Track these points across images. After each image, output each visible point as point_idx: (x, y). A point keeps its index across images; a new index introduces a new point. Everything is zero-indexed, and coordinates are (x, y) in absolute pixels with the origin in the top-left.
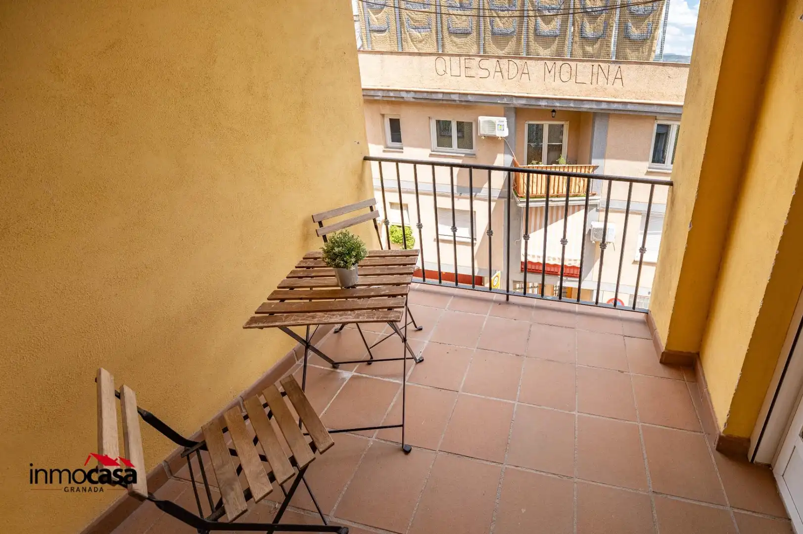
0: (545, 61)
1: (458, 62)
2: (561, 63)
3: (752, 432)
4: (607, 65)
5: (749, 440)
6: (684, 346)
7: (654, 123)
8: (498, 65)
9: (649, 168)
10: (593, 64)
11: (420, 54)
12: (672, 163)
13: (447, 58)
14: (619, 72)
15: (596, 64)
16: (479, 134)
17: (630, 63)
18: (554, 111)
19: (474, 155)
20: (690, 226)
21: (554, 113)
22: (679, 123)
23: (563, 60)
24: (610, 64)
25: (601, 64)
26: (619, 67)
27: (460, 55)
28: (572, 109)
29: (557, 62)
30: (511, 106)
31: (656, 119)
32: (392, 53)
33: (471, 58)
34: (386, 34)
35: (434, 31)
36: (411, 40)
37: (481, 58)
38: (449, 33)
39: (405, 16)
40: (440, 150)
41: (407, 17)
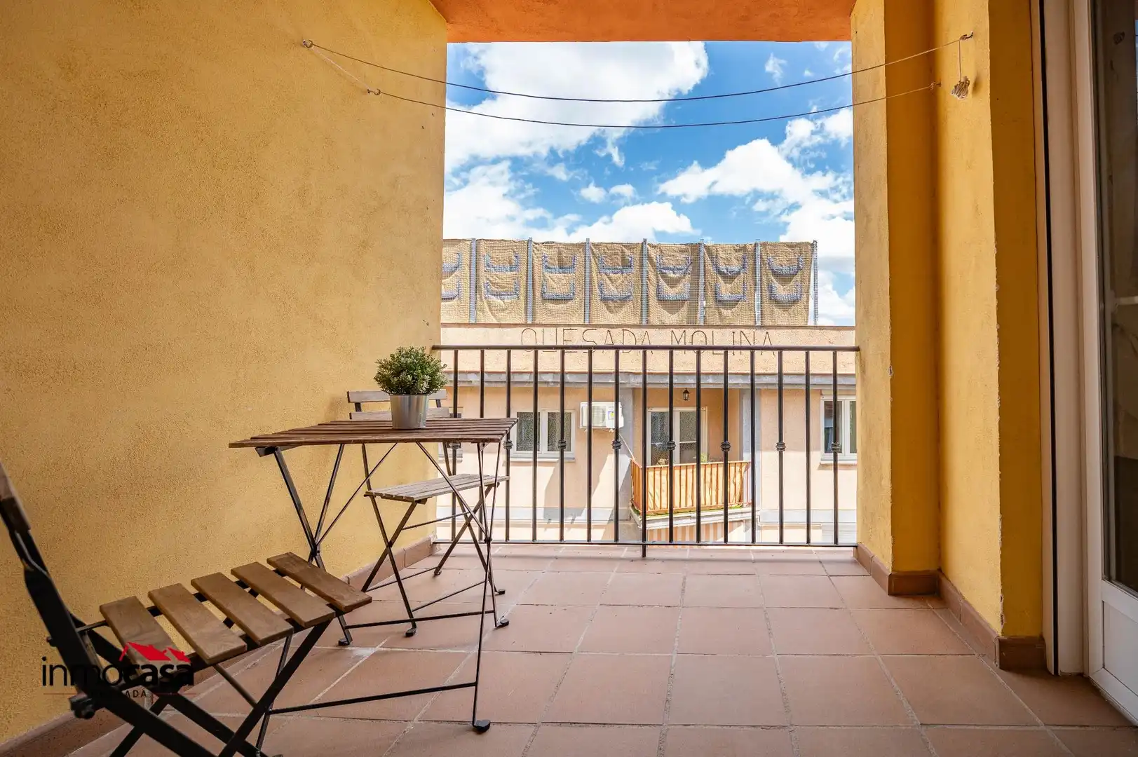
0: (672, 329)
1: (554, 334)
2: (692, 331)
3: (1041, 625)
4: (752, 331)
5: (1042, 639)
6: (918, 564)
7: (820, 400)
8: (609, 336)
9: (822, 460)
10: (733, 330)
11: (500, 325)
12: (853, 450)
13: (539, 330)
14: (767, 339)
15: (738, 331)
16: (581, 427)
17: (780, 327)
18: (686, 392)
19: (574, 459)
20: (891, 373)
21: (687, 395)
22: (853, 398)
23: (695, 327)
24: (754, 330)
25: (743, 330)
26: (767, 333)
27: (556, 325)
28: (711, 387)
29: (687, 330)
30: (628, 386)
31: (821, 395)
32: (459, 325)
33: (572, 328)
34: (455, 302)
35: (522, 298)
36: (490, 308)
37: (586, 329)
38: (544, 300)
39: (483, 281)
40: (519, 455)
41: (486, 281)
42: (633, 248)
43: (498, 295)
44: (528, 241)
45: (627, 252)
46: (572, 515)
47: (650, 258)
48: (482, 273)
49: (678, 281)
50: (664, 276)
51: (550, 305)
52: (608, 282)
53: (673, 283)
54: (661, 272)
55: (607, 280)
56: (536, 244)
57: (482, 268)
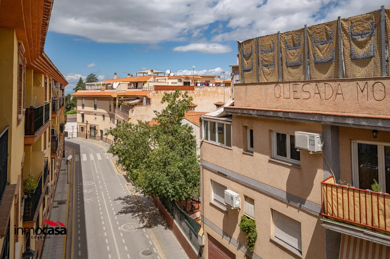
0: (357, 82)
1: (289, 88)
2: (373, 82)
8: (317, 88)
11: (267, 83)
13: (281, 85)
18: (375, 131)
19: (300, 166)
21: (375, 133)
27: (290, 82)
29: (369, 82)
32: (251, 84)
33: (297, 84)
34: (251, 72)
35: (276, 66)
36: (263, 74)
37: (304, 83)
38: (287, 67)
39: (261, 59)
40: (278, 158)
41: (262, 59)
42: (332, 25)
43: (266, 66)
44: (278, 33)
45: (328, 28)
46: (300, 203)
47: (344, 30)
48: (260, 55)
49: (366, 42)
50: (354, 40)
51: (290, 70)
52: (319, 51)
53: (361, 45)
54: (352, 38)
55: (318, 50)
56: (282, 34)
57: (260, 53)
